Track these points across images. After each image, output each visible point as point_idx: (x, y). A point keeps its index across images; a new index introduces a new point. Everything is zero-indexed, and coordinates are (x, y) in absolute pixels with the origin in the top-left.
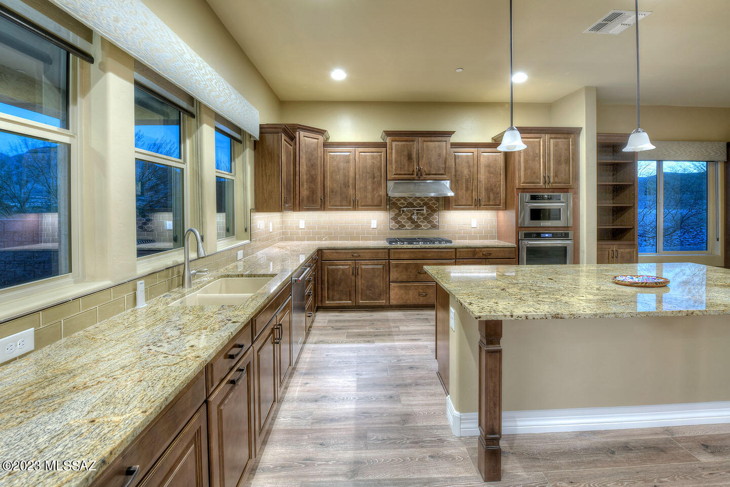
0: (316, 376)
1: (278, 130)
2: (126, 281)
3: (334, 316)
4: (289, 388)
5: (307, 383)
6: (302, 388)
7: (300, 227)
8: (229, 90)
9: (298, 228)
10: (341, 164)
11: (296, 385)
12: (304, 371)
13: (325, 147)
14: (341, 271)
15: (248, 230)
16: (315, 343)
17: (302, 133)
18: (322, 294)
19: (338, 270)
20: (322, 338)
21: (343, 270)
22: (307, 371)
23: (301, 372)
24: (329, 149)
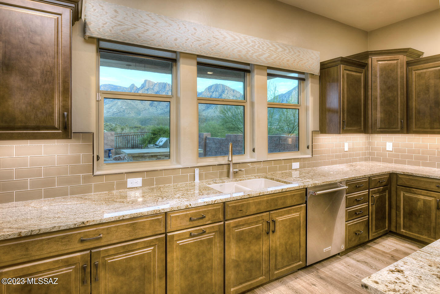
0: (328, 284)
1: (336, 63)
2: (189, 167)
3: (408, 248)
4: (298, 279)
5: (314, 285)
6: (307, 286)
7: (387, 149)
8: (275, 47)
9: (384, 149)
10: (432, 82)
11: (305, 280)
12: (322, 275)
13: (410, 66)
14: (422, 201)
15: (311, 147)
16: (358, 261)
17: (375, 58)
18: (397, 221)
19: (418, 200)
20: (369, 260)
21: (425, 201)
22: (325, 277)
23: (320, 274)
24: (414, 67)
